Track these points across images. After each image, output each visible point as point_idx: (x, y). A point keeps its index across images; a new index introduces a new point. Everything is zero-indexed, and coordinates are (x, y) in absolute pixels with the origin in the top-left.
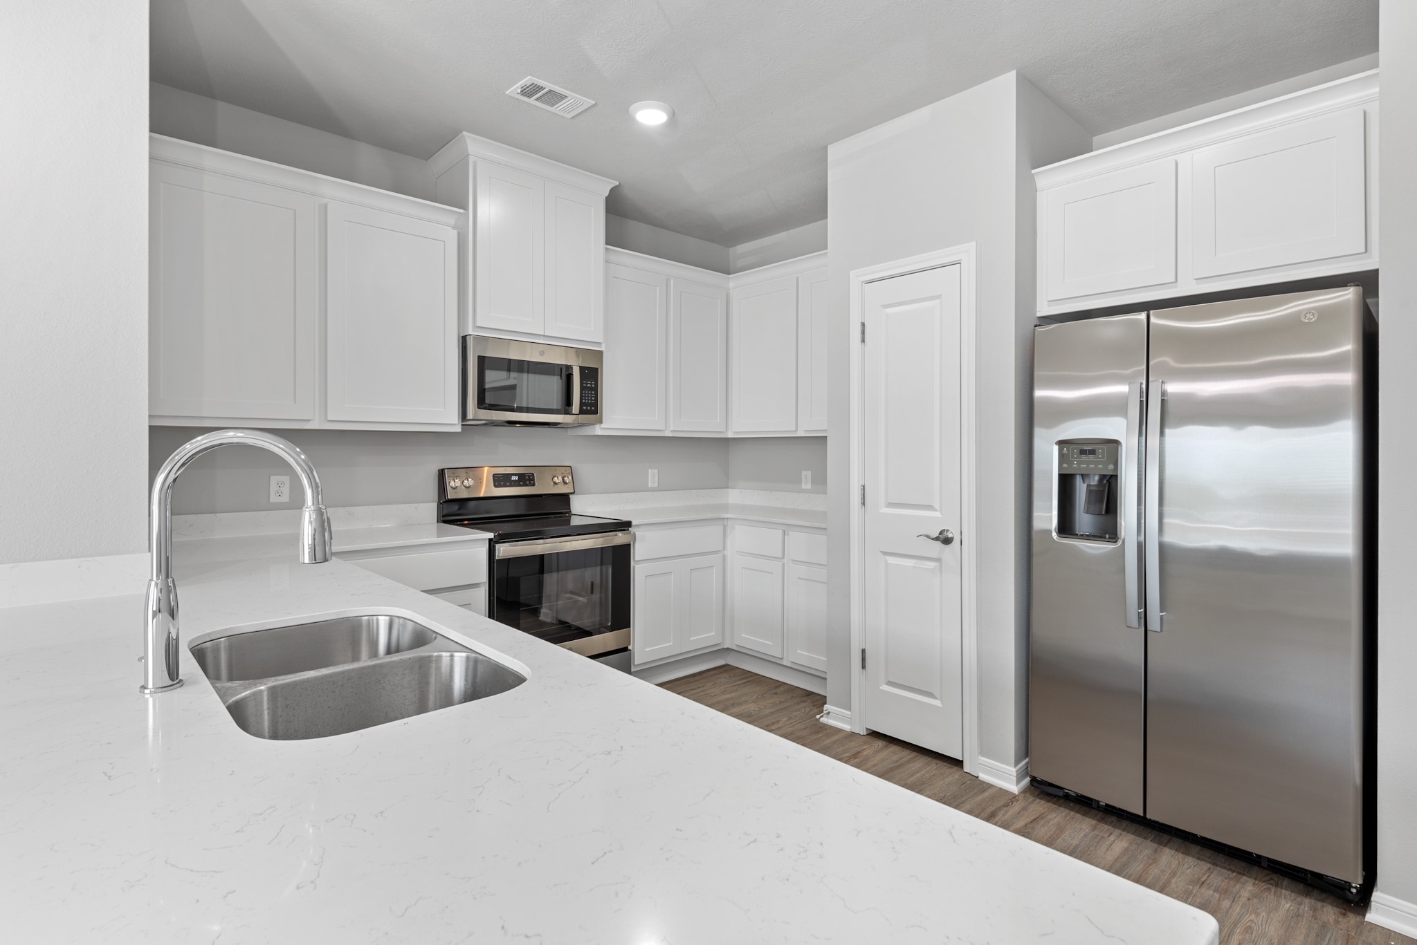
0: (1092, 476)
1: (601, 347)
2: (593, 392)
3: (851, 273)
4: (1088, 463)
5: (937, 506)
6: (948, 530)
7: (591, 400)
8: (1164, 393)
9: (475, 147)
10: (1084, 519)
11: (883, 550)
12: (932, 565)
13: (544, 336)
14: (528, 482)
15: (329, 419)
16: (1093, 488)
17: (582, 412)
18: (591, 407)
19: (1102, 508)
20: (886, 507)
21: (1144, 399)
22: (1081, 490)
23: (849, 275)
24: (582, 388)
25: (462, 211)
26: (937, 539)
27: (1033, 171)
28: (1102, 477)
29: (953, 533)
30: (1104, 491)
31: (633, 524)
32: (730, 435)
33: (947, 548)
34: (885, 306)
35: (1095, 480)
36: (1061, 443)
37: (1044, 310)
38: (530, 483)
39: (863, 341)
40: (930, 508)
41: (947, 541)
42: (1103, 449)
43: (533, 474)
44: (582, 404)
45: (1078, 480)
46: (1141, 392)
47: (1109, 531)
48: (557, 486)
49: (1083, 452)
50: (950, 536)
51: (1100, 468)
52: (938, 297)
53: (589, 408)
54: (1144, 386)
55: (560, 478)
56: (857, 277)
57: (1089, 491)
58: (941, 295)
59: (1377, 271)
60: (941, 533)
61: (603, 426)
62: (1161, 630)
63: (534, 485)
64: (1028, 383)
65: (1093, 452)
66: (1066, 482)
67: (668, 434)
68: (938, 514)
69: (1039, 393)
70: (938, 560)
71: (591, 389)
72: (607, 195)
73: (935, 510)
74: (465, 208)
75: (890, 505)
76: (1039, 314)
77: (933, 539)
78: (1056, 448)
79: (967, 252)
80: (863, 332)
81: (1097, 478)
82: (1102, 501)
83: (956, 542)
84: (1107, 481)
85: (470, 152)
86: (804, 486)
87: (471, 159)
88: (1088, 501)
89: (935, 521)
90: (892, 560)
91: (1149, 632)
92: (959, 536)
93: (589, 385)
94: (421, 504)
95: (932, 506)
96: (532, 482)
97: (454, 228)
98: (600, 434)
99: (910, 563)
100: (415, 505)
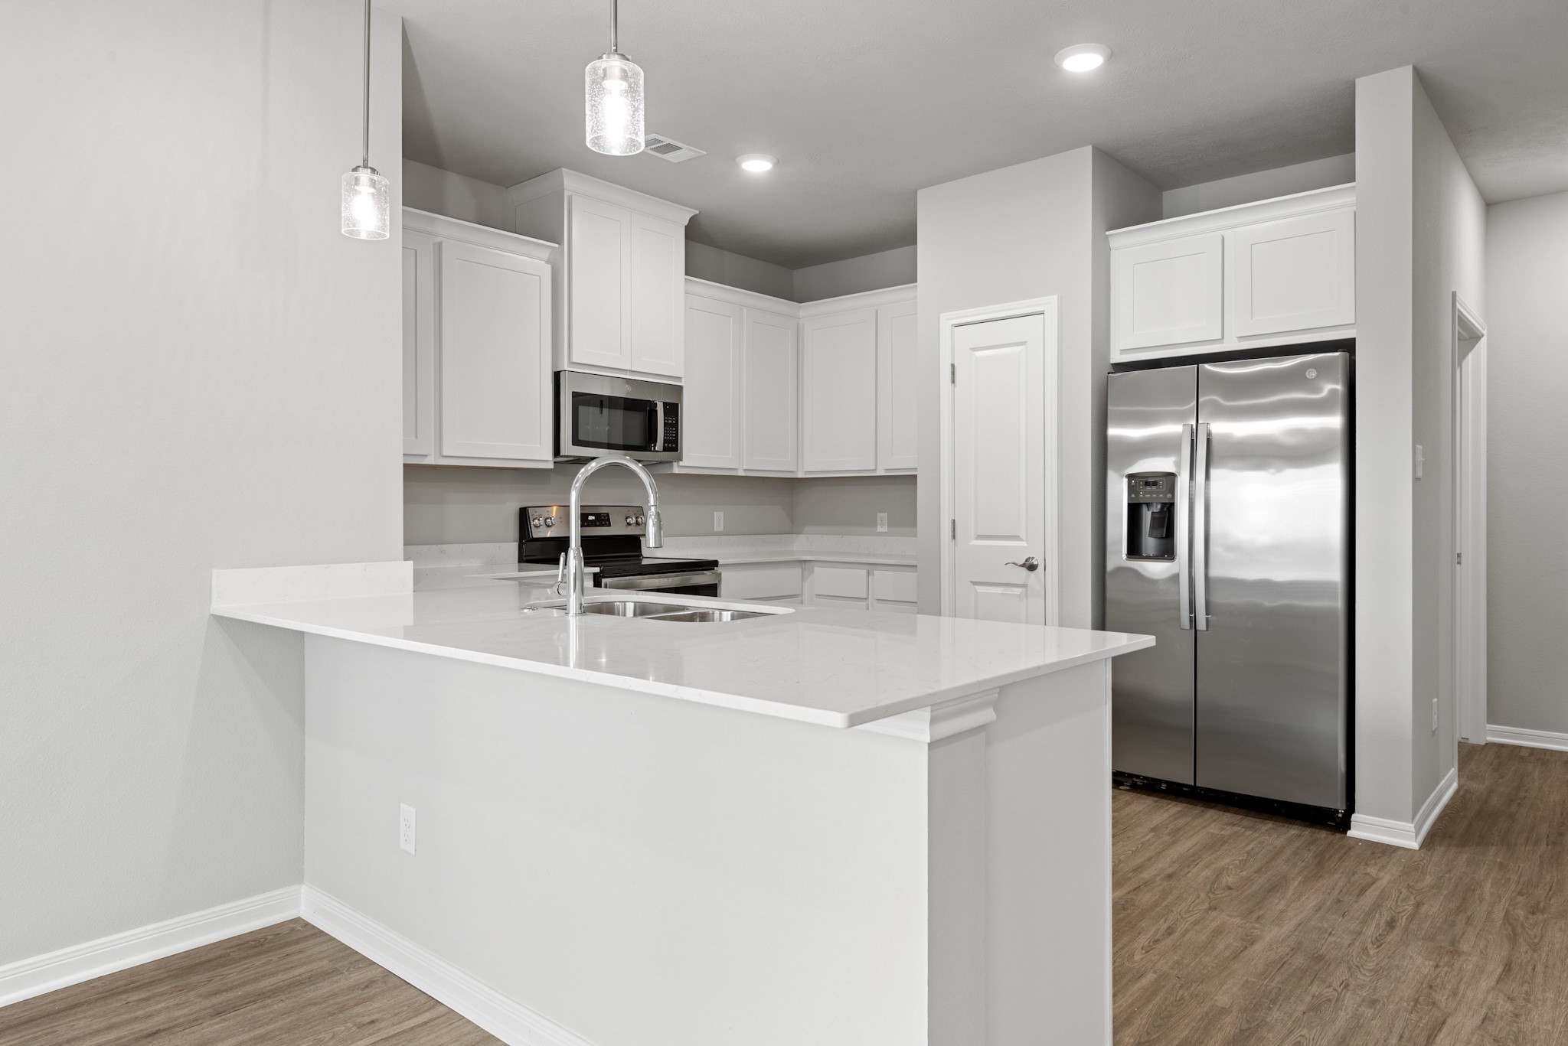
0: (1155, 504)
1: (681, 382)
2: (674, 429)
3: (941, 315)
4: (1151, 493)
5: (1023, 536)
6: (1033, 558)
7: (672, 437)
8: (1209, 434)
9: (571, 182)
10: (1149, 543)
11: (972, 580)
12: (1018, 591)
13: (630, 371)
14: (604, 523)
15: (444, 454)
16: (1156, 515)
17: (665, 449)
18: (673, 445)
19: (1163, 532)
20: (976, 539)
21: (1195, 439)
22: (1147, 516)
23: (939, 317)
24: (666, 425)
25: (556, 245)
26: (1023, 565)
27: (1108, 233)
28: (1164, 505)
29: (1038, 560)
30: (1164, 518)
31: (720, 563)
32: (800, 475)
33: (1032, 574)
34: (974, 349)
35: (1157, 508)
36: (1130, 477)
37: (1117, 358)
38: (606, 524)
39: (953, 382)
40: (1017, 538)
41: (1032, 568)
42: (1163, 481)
43: (608, 514)
44: (665, 441)
45: (1144, 508)
46: (1192, 433)
47: (1167, 552)
48: (630, 527)
49: (1147, 484)
50: (1035, 563)
51: (1161, 498)
52: (1023, 343)
53: (670, 445)
54: (1194, 427)
55: (634, 519)
56: (947, 319)
57: (1153, 518)
58: (1026, 342)
59: (1355, 339)
60: (1026, 560)
61: (681, 463)
62: (1207, 630)
63: (609, 525)
64: (1102, 421)
65: (1155, 484)
66: (1134, 510)
67: (741, 473)
68: (1024, 544)
69: (1113, 431)
70: (1024, 586)
71: (672, 425)
72: (686, 224)
73: (1022, 540)
74: (559, 241)
75: (980, 537)
76: (1113, 361)
77: (1020, 566)
78: (1125, 480)
79: (1050, 304)
80: (953, 373)
81: (1159, 506)
82: (1163, 526)
83: (1041, 568)
84: (1168, 509)
85: (565, 187)
86: (879, 529)
87: (566, 194)
88: (1152, 527)
89: (1021, 549)
90: (980, 589)
91: (1198, 632)
92: (1043, 562)
93: (670, 421)
94: (504, 544)
95: (1018, 536)
96: (607, 523)
97: (547, 262)
98: (677, 472)
99: (999, 590)
100: (500, 544)
